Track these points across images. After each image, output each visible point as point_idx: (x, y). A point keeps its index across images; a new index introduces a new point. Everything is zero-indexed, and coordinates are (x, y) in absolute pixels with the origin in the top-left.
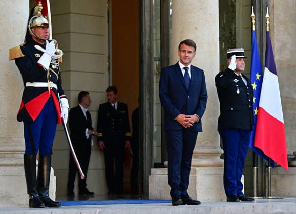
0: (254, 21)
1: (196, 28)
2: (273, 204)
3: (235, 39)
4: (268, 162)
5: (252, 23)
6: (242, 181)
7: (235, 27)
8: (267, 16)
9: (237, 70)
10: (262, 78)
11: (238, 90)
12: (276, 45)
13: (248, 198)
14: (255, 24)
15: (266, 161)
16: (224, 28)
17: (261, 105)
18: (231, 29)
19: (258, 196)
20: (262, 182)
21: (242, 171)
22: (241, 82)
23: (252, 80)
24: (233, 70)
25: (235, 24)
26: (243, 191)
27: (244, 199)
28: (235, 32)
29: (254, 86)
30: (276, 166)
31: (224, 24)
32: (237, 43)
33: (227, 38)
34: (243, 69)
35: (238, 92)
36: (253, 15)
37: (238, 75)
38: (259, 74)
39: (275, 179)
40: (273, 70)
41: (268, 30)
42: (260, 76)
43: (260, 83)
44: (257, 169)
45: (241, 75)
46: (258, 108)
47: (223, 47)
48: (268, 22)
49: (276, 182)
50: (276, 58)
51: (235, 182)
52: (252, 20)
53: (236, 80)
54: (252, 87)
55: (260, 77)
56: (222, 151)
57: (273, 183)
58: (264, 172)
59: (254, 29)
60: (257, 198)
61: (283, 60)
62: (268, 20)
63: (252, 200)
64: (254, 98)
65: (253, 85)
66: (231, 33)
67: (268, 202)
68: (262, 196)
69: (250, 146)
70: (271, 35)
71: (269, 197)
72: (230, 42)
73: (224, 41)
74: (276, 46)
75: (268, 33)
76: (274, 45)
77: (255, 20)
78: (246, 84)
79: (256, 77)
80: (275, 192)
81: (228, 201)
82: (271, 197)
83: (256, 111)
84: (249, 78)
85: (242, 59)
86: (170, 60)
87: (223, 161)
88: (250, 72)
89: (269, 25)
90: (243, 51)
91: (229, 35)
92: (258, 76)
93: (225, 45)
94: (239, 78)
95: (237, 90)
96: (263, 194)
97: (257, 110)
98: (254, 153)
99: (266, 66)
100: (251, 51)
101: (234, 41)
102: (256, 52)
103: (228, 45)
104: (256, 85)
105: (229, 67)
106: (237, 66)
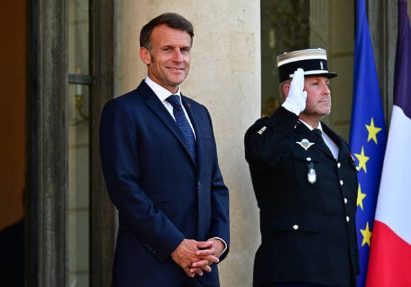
3: (306, 21)
9: (308, 113)
10: (383, 136)
11: (312, 171)
17: (382, 216)
22: (319, 148)
24: (298, 114)
29: (362, 160)
32: (311, 33)
33: (284, 18)
34: (325, 108)
35: (312, 178)
37: (311, 129)
38: (376, 126)
42: (378, 130)
43: (378, 152)
45: (320, 127)
46: (374, 226)
47: (272, 44)
53: (306, 144)
55: (378, 135)
64: (361, 197)
65: (357, 156)
72: (293, 28)
73: (275, 26)
79: (367, 133)
83: (366, 234)
85: (323, 81)
88: (348, 117)
90: (325, 58)
91: (290, 9)
92: (373, 131)
93: (276, 38)
94: (314, 136)
95: (307, 172)
97: (371, 230)
99: (395, 103)
100: (352, 59)
101: (303, 26)
102: (368, 60)
103: (286, 38)
104: (367, 158)
105: (285, 105)
106: (308, 101)
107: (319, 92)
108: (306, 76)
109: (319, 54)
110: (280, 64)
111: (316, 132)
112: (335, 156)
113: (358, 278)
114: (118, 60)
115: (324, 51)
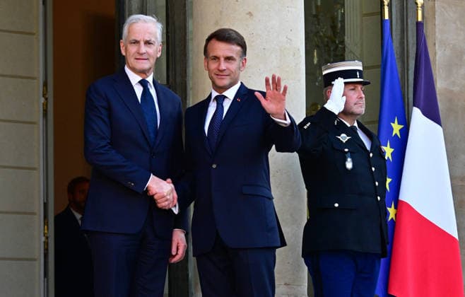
1: (250, 14)
3: (342, 42)
5: (382, 3)
7: (343, 15)
9: (346, 112)
10: (405, 132)
11: (349, 159)
12: (439, 53)
14: (390, 5)
16: (316, 16)
17: (404, 197)
18: (334, 19)
23: (382, 139)
24: (337, 113)
25: (343, 5)
29: (388, 151)
31: (317, 7)
32: (347, 50)
33: (326, 40)
34: (360, 109)
35: (349, 165)
37: (349, 125)
38: (399, 123)
40: (432, 113)
41: (420, 19)
42: (401, 127)
43: (401, 145)
45: (356, 124)
46: (398, 204)
47: (315, 61)
48: (419, 1)
50: (440, 85)
53: (344, 138)
54: (382, 154)
55: (400, 131)
59: (387, 17)
61: (456, 89)
64: (389, 180)
65: (384, 148)
66: (334, 27)
69: (379, 291)
70: (427, 30)
72: (332, 48)
73: (318, 46)
74: (437, 58)
75: (419, 26)
76: (435, 54)
78: (368, 146)
79: (392, 129)
83: (392, 211)
84: (375, 132)
85: (359, 87)
86: (190, 93)
88: (376, 118)
89: (423, 6)
90: (361, 68)
91: (330, 33)
92: (397, 128)
93: (319, 56)
95: (345, 160)
97: (396, 208)
99: (414, 105)
100: (379, 71)
101: (341, 46)
102: (392, 72)
103: (327, 57)
104: (392, 150)
105: (326, 106)
107: (356, 96)
108: (346, 83)
110: (324, 73)
111: (353, 128)
112: (368, 148)
115: (361, 63)
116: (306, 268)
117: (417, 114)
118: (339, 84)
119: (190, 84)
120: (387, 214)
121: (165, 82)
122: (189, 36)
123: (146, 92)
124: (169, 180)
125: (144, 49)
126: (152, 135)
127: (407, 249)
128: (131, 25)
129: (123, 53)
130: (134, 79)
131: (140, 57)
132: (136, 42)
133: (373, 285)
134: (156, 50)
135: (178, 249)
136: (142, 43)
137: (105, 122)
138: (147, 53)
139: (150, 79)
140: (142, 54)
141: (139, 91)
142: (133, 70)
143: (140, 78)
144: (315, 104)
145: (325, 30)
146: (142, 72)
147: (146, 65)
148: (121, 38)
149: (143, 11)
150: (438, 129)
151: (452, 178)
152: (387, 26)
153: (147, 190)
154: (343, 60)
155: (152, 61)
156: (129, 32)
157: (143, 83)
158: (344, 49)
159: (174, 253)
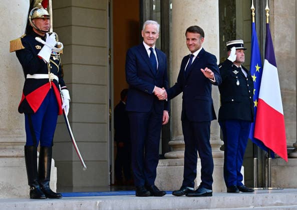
0: (253, 14)
1: (196, 20)
2: (272, 194)
3: (235, 32)
4: (268, 154)
5: (252, 15)
6: (242, 172)
7: (235, 20)
8: (267, 8)
9: (236, 61)
10: (261, 70)
11: (238, 81)
12: (276, 36)
13: (247, 189)
14: (255, 16)
15: (266, 152)
16: (224, 21)
17: (260, 97)
18: (231, 22)
19: (258, 187)
20: (262, 174)
21: (242, 162)
22: (240, 73)
23: (252, 73)
24: (233, 62)
25: (235, 17)
26: (243, 182)
27: (244, 190)
28: (235, 26)
29: (254, 78)
30: (276, 158)
31: (224, 17)
32: (237, 36)
33: (228, 31)
34: (243, 60)
35: (238, 83)
36: (253, 7)
37: (238, 67)
38: (259, 66)
39: (275, 170)
40: (273, 62)
41: (268, 22)
43: (260, 75)
44: (257, 160)
45: (241, 67)
46: (258, 100)
47: (224, 40)
48: (268, 15)
49: (275, 173)
50: (276, 50)
51: (235, 173)
52: (252, 12)
53: (236, 72)
54: (252, 79)
55: (260, 69)
56: (223, 143)
57: (273, 174)
58: (264, 163)
59: (254, 21)
60: (257, 189)
61: (283, 52)
62: (268, 12)
63: (252, 191)
64: (254, 90)
66: (231, 26)
67: (268, 193)
68: (262, 187)
69: (250, 137)
70: (271, 27)
71: (269, 188)
72: (231, 35)
73: (225, 34)
74: (275, 39)
75: (267, 25)
76: (274, 37)
77: (255, 12)
78: (246, 76)
79: (256, 69)
80: (275, 183)
81: (228, 192)
82: (271, 188)
83: (256, 103)
85: (242, 51)
87: (223, 152)
88: (249, 64)
89: (269, 17)
90: (243, 43)
91: (230, 28)
92: (258, 68)
93: (225, 38)
94: (239, 69)
95: (236, 81)
96: (263, 185)
97: (257, 101)
98: (254, 144)
99: (265, 58)
100: (250, 44)
101: (234, 34)
102: (256, 45)
103: (228, 38)
104: (256, 77)
105: (228, 58)
106: (237, 58)
107: (240, 55)
108: (236, 49)
109: (241, 42)
110: (227, 45)
111: (239, 68)
113: (254, 118)
114: (171, 44)
115: (242, 41)
116: (219, 126)
117: (266, 62)
118: (234, 49)
119: (171, 50)
120: (254, 104)
121: (160, 49)
122: (170, 29)
123: (152, 53)
124: (163, 88)
125: (151, 36)
126: (155, 71)
127: (262, 119)
128: (146, 25)
129: (143, 36)
130: (147, 47)
131: (150, 39)
132: (148, 32)
133: (248, 133)
134: (157, 36)
135: (165, 119)
136: (151, 33)
137: (134, 65)
138: (153, 37)
139: (154, 47)
140: (150, 38)
141: (149, 52)
142: (147, 44)
143: (150, 47)
144: (224, 58)
145: (228, 27)
146: (150, 45)
147: (152, 42)
148: (142, 29)
149: (151, 19)
150: (275, 69)
151: (281, 89)
152: (254, 25)
153: (154, 93)
154: (235, 39)
155: (155, 40)
156: (146, 28)
157: (151, 49)
158: (235, 35)
159: (164, 120)
